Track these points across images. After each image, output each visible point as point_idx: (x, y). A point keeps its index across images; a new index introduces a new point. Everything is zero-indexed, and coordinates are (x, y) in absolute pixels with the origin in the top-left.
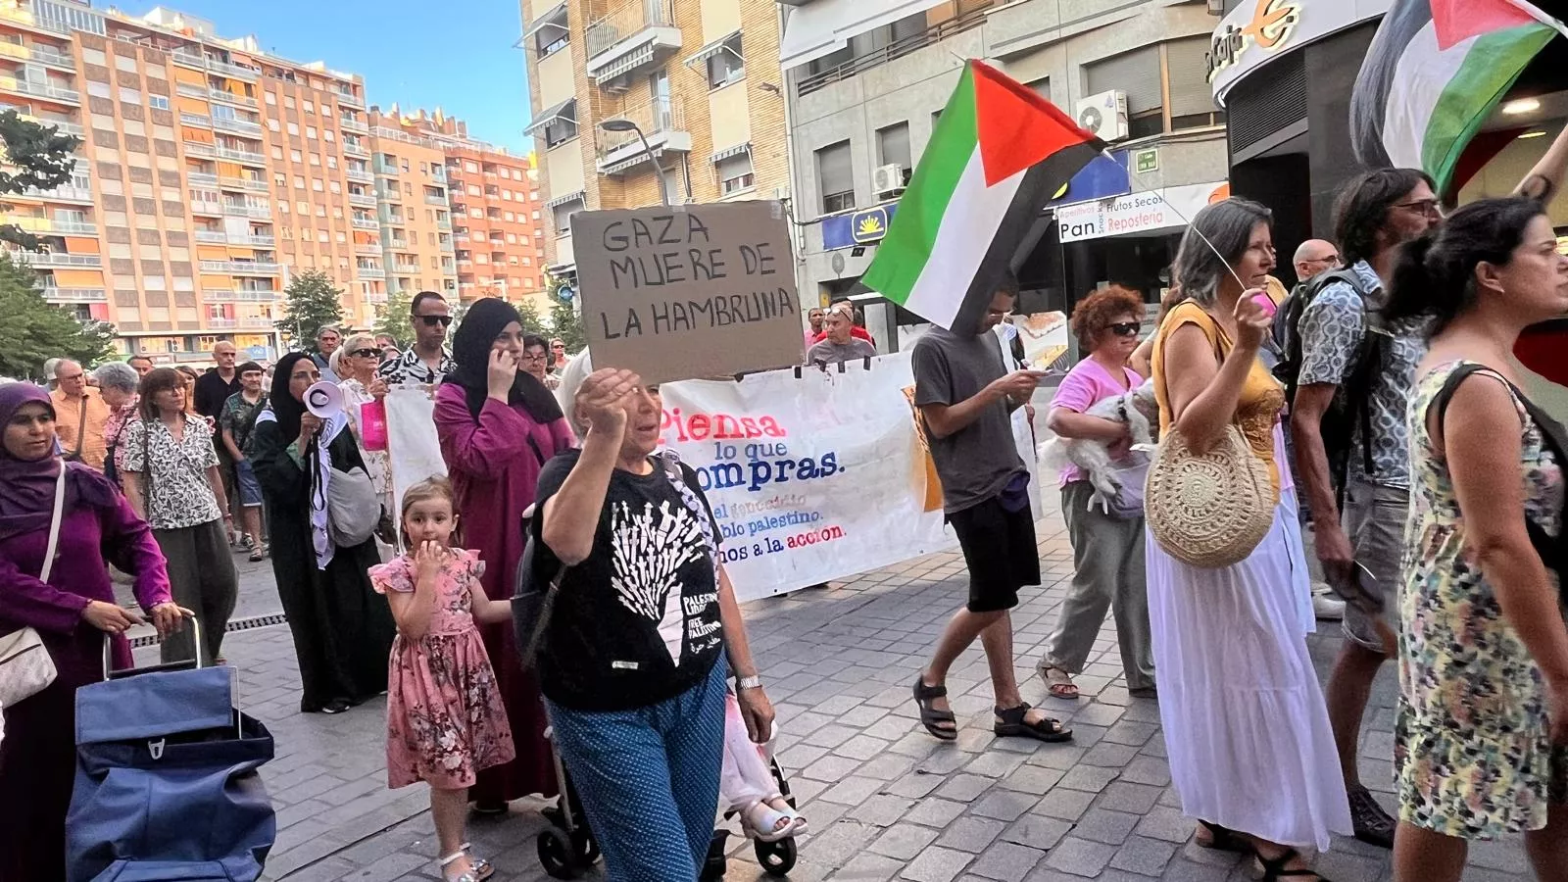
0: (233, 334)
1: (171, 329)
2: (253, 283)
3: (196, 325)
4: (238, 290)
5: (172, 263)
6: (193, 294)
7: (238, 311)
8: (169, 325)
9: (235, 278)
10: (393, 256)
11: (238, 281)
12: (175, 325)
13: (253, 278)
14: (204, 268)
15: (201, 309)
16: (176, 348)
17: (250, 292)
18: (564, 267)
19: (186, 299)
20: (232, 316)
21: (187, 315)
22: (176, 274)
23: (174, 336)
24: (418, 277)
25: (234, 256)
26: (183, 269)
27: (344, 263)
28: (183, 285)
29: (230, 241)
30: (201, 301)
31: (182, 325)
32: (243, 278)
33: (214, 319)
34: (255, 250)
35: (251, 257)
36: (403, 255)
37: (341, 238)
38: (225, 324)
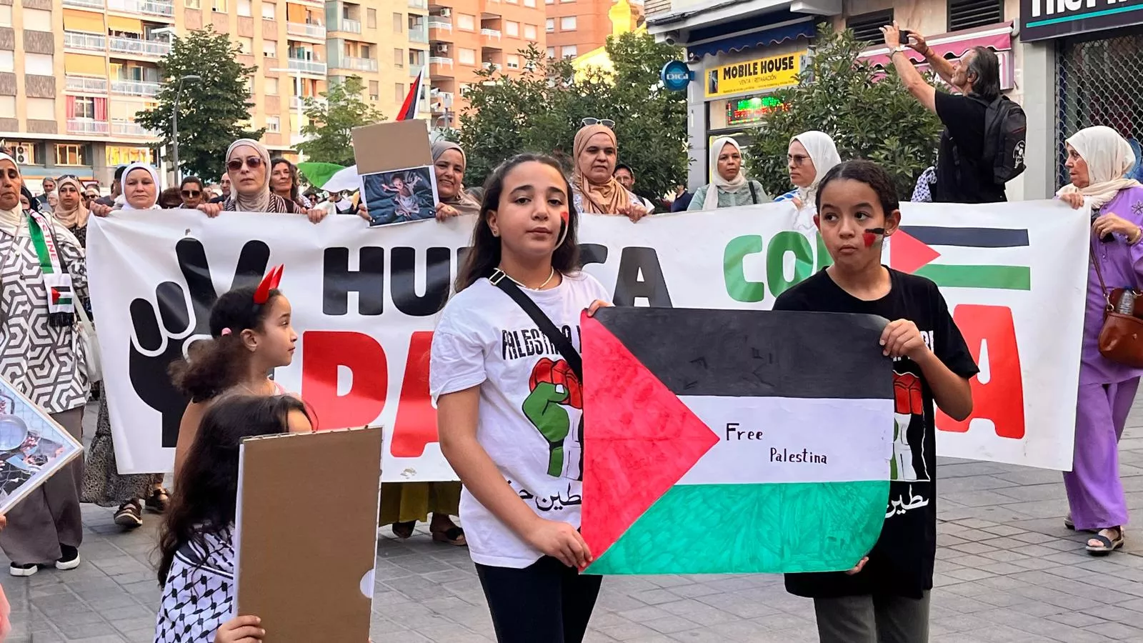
0: (103, 144)
1: (17, 131)
2: (138, 71)
3: (52, 125)
4: (115, 78)
5: (27, 33)
6: (51, 80)
7: (114, 110)
8: (13, 124)
9: (113, 60)
10: (341, 46)
11: (118, 66)
12: (22, 125)
13: (138, 63)
14: (72, 45)
15: (61, 102)
16: (21, 159)
17: (132, 83)
18: (683, 17)
19: (41, 87)
20: (105, 118)
21: (41, 110)
22: (30, 50)
23: (20, 140)
24: (374, 78)
25: (114, 29)
26: (41, 43)
27: (270, 49)
28: (39, 66)
29: (110, 7)
30: (62, 92)
31: (35, 124)
32: (125, 62)
33: (79, 120)
34: (144, 22)
35: (139, 31)
36: (355, 42)
37: (268, 11)
38: (93, 127)
